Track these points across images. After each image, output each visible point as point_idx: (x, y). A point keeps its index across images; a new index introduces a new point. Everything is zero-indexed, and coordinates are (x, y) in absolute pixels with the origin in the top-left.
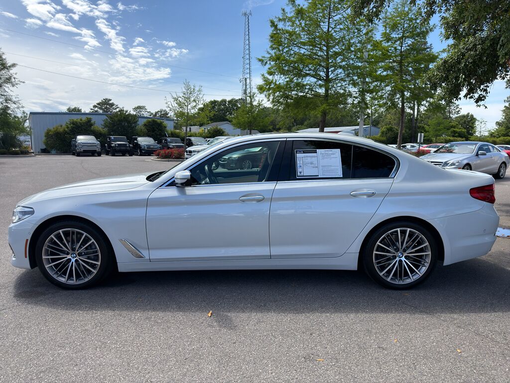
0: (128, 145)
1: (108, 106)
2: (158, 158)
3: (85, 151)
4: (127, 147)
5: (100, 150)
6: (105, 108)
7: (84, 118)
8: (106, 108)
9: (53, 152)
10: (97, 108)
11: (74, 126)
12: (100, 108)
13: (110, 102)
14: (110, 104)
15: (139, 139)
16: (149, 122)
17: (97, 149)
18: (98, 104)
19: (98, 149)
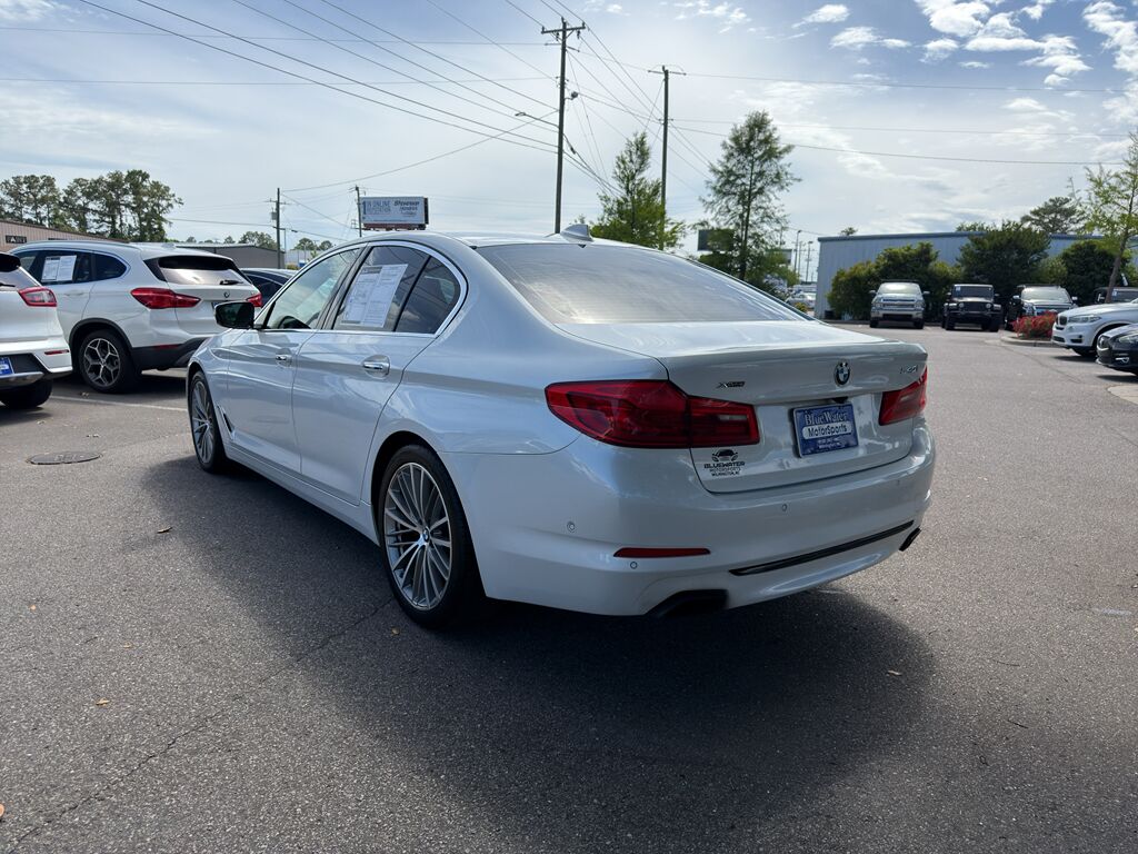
0: (988, 306)
1: (1059, 217)
2: (1019, 337)
3: (886, 317)
4: (987, 309)
5: (920, 316)
6: (1050, 222)
7: (916, 246)
8: (1054, 221)
9: (847, 317)
10: (1029, 223)
11: (890, 262)
12: (1037, 223)
13: (1067, 206)
14: (1066, 210)
15: (1028, 291)
16: (1078, 248)
17: (914, 313)
18: (1035, 213)
19: (917, 313)
